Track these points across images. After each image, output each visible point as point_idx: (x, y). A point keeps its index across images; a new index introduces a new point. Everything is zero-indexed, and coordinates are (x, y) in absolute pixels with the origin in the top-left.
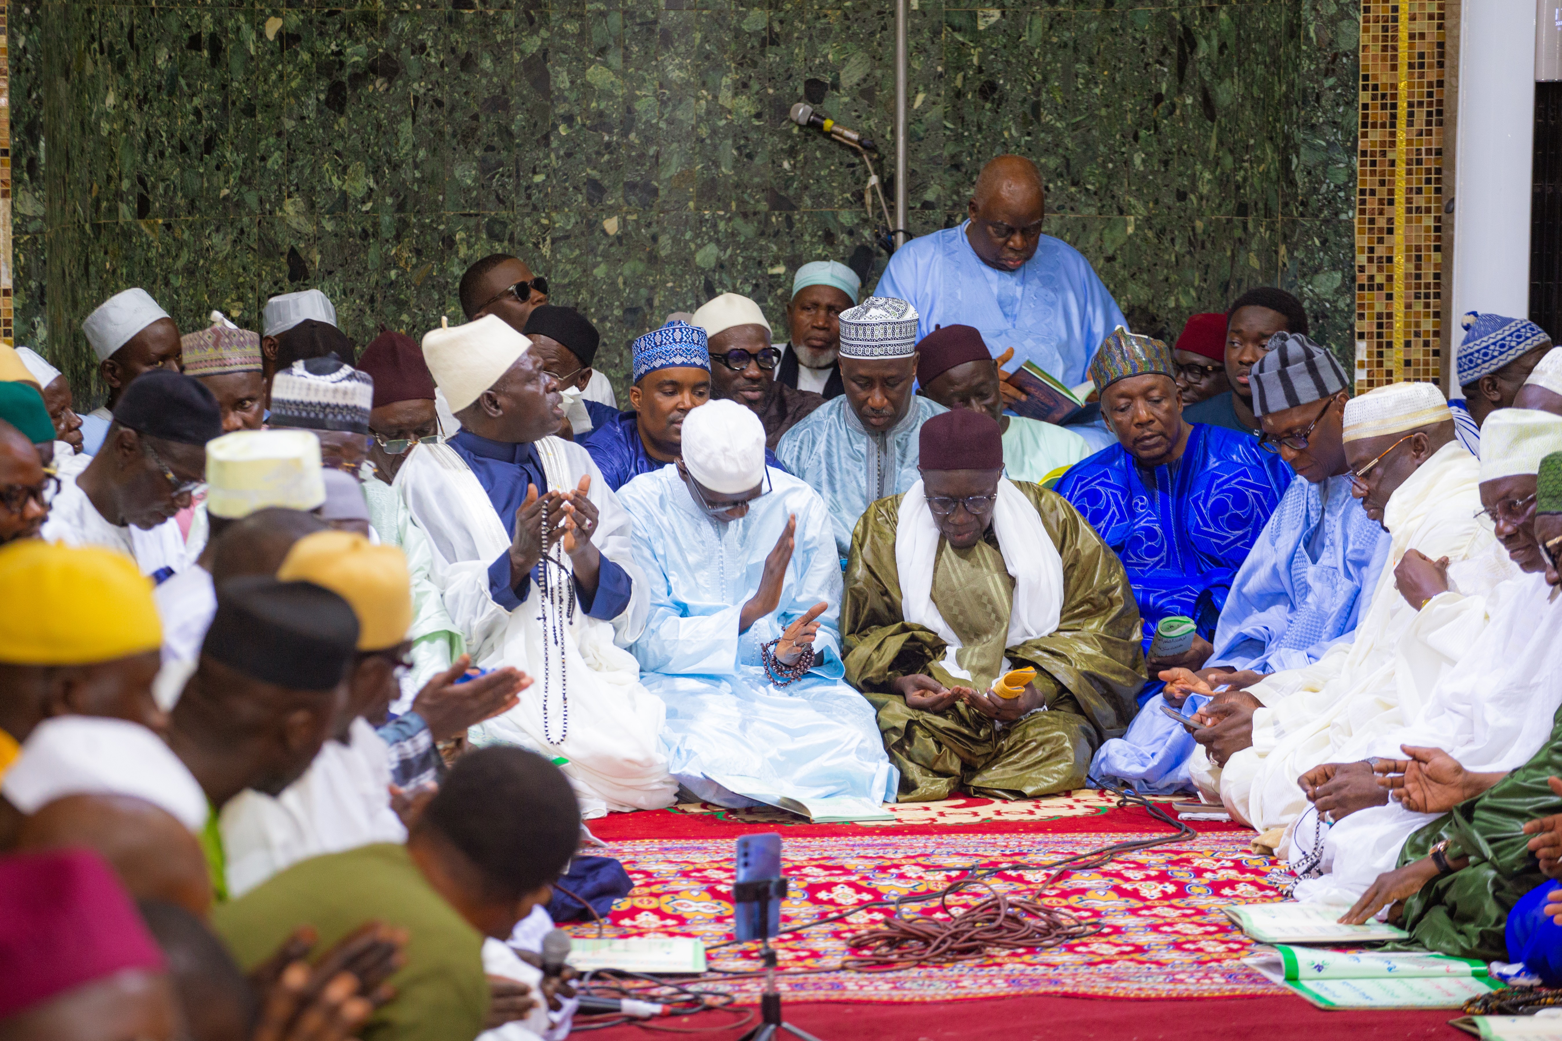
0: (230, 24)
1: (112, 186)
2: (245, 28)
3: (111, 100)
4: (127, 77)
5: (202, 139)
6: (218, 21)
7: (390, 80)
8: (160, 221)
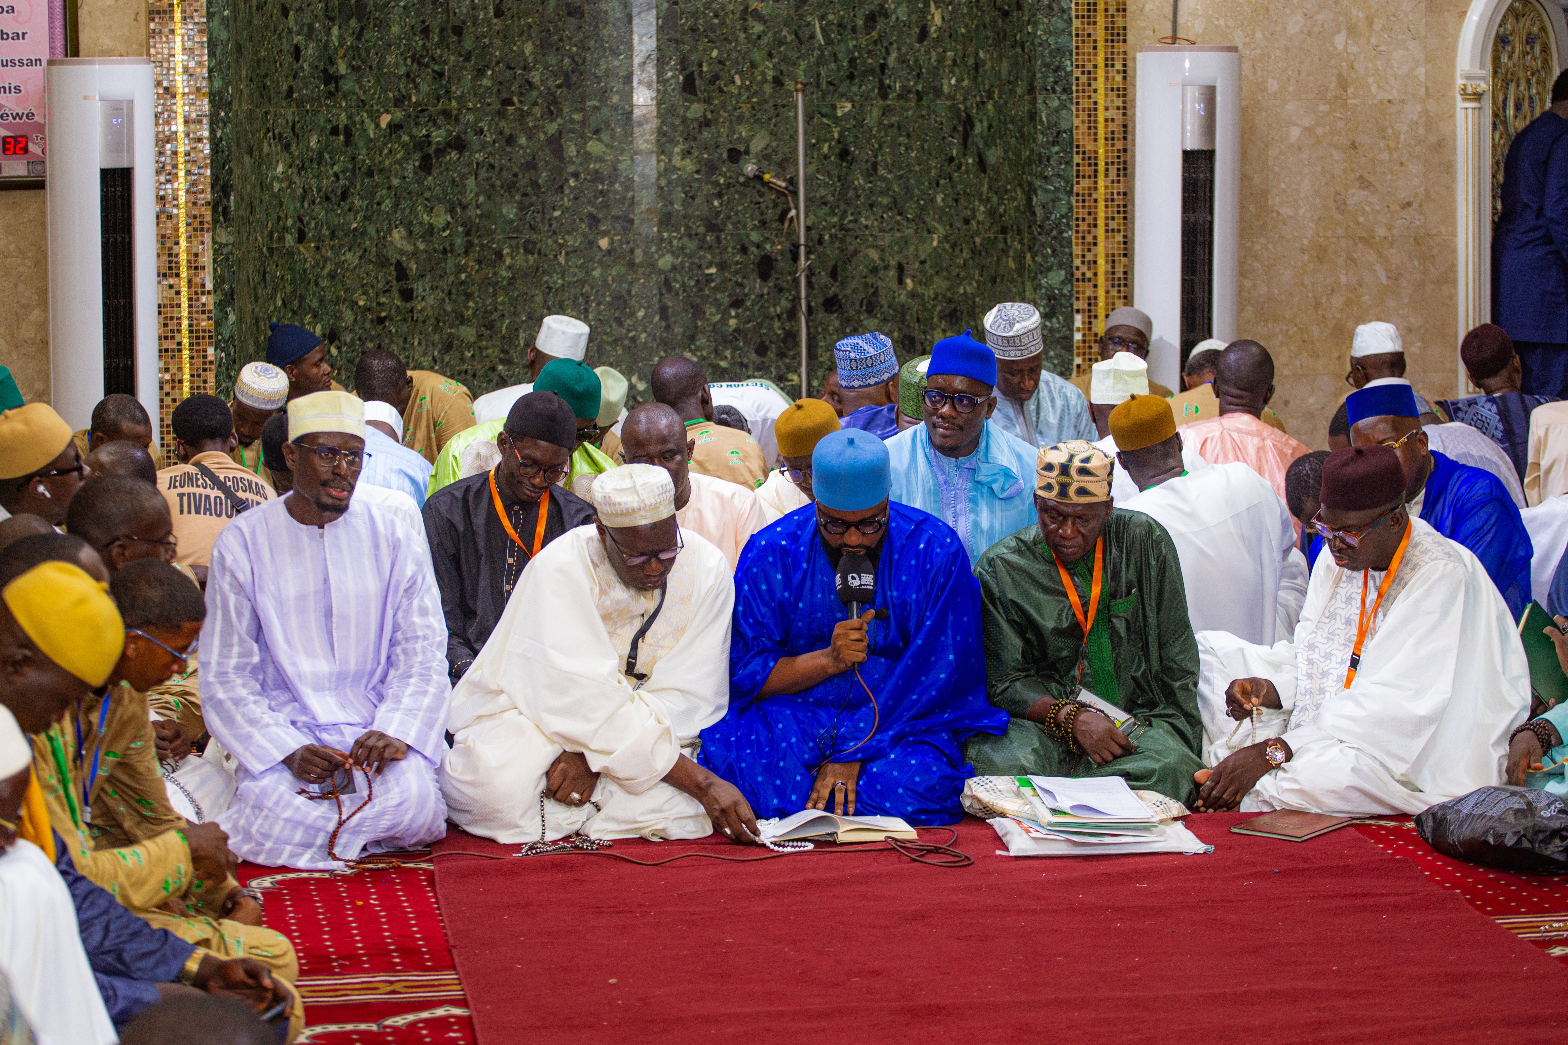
0: (358, 119)
1: (281, 223)
2: (367, 121)
3: (280, 168)
4: (291, 154)
5: (339, 192)
6: (350, 117)
7: (460, 152)
8: (312, 245)
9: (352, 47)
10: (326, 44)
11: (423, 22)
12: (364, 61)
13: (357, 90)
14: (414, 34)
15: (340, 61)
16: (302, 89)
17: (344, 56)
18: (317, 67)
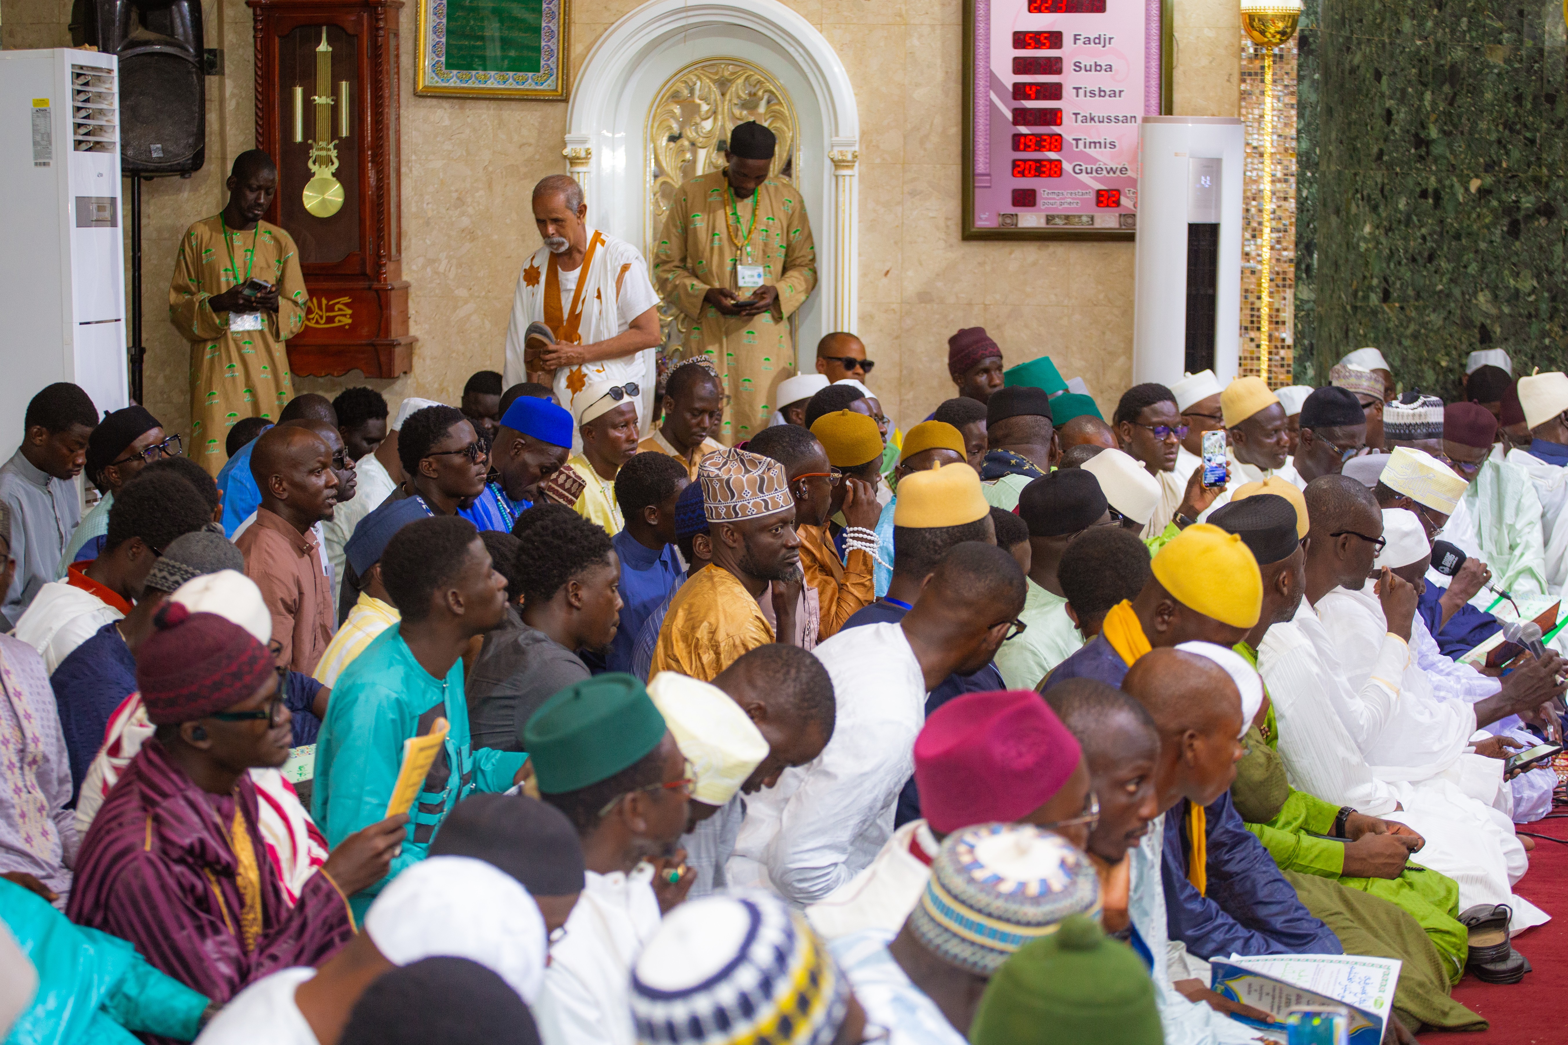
0: (1447, 183)
1: (1366, 283)
2: (1457, 185)
3: (1367, 229)
4: (1379, 215)
5: (1426, 254)
6: (1439, 181)
7: (1549, 219)
8: (1397, 305)
9: (1444, 112)
10: (1419, 110)
11: (1517, 89)
12: (1455, 126)
13: (1448, 155)
14: (1507, 101)
15: (1431, 126)
16: (1392, 152)
17: (1436, 121)
18: (1408, 131)
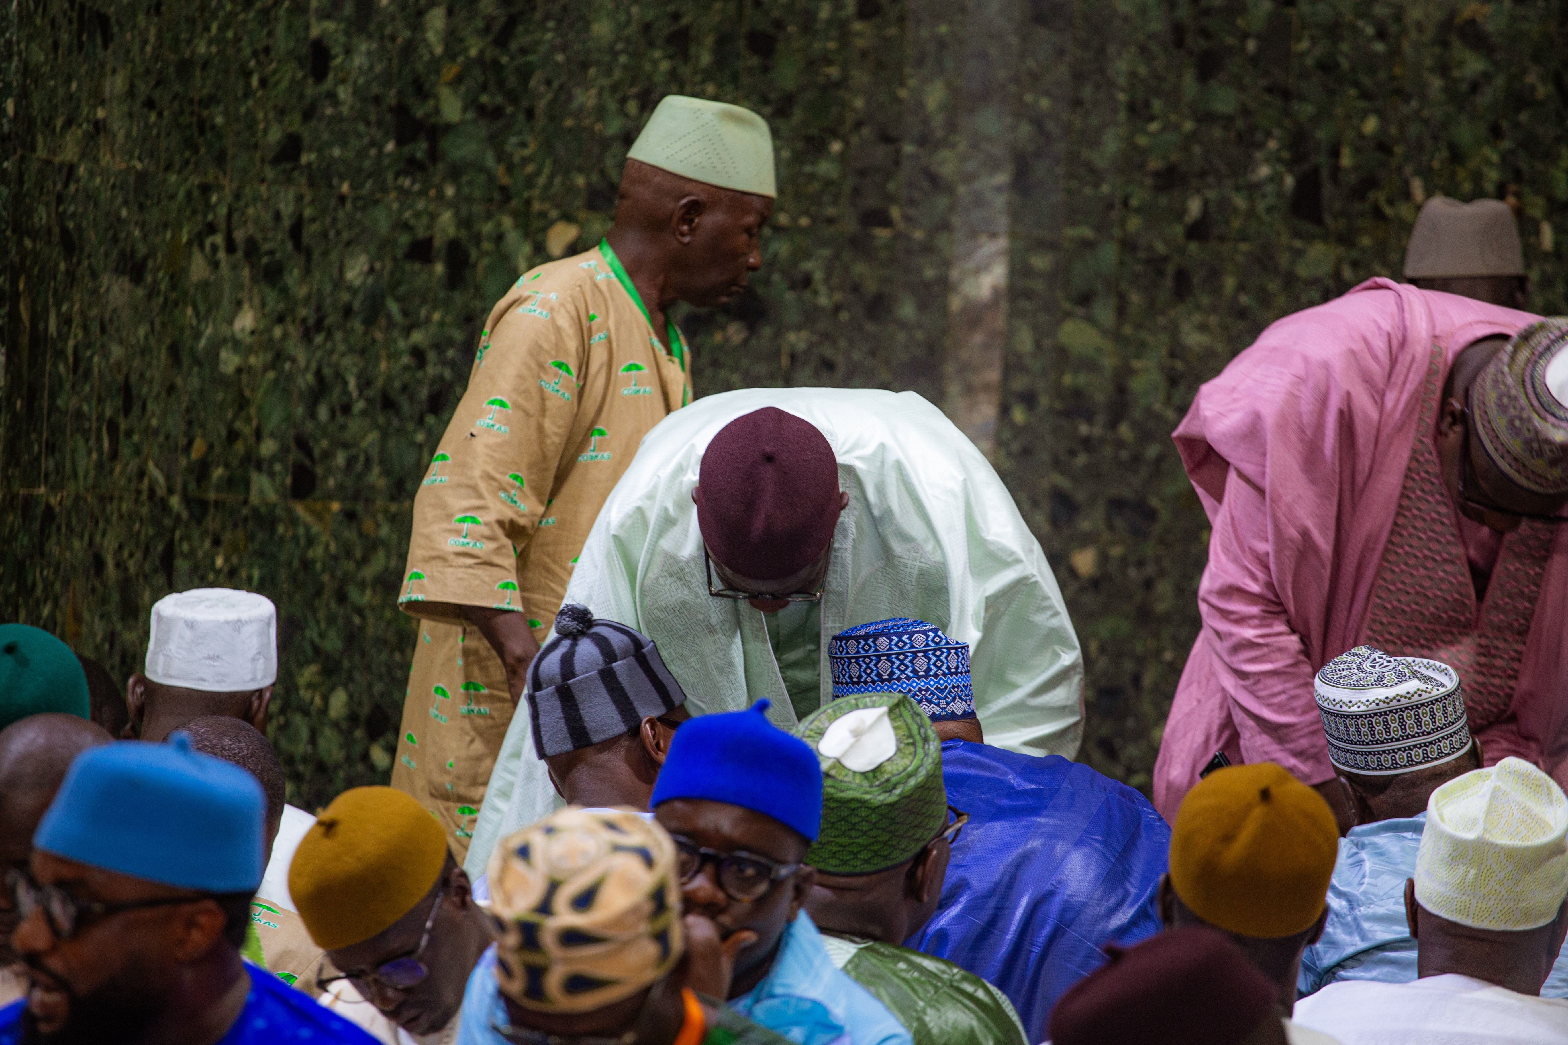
0: (487, 228)
1: (239, 447)
2: (513, 237)
3: (245, 321)
4: (284, 291)
5: (424, 393)
6: (465, 223)
7: (752, 330)
8: (336, 506)
9: (480, 60)
10: (409, 50)
11: (676, 17)
12: (513, 97)
13: (490, 160)
14: (651, 44)
15: (445, 92)
16: (330, 145)
17: (458, 80)
18: (377, 100)
